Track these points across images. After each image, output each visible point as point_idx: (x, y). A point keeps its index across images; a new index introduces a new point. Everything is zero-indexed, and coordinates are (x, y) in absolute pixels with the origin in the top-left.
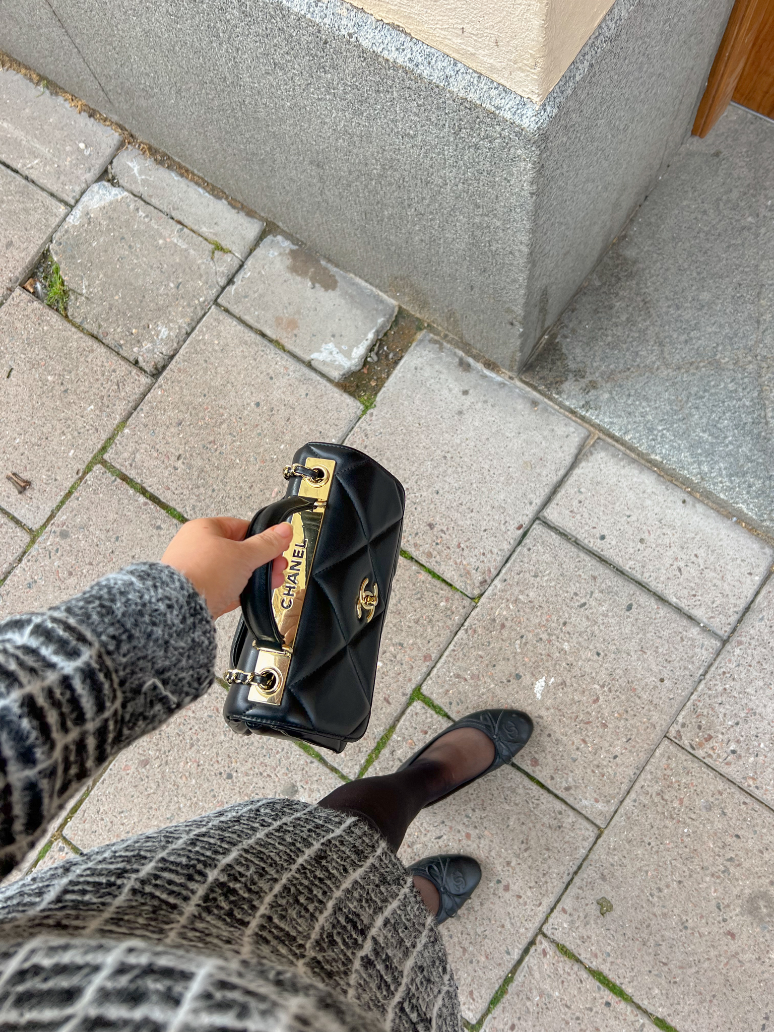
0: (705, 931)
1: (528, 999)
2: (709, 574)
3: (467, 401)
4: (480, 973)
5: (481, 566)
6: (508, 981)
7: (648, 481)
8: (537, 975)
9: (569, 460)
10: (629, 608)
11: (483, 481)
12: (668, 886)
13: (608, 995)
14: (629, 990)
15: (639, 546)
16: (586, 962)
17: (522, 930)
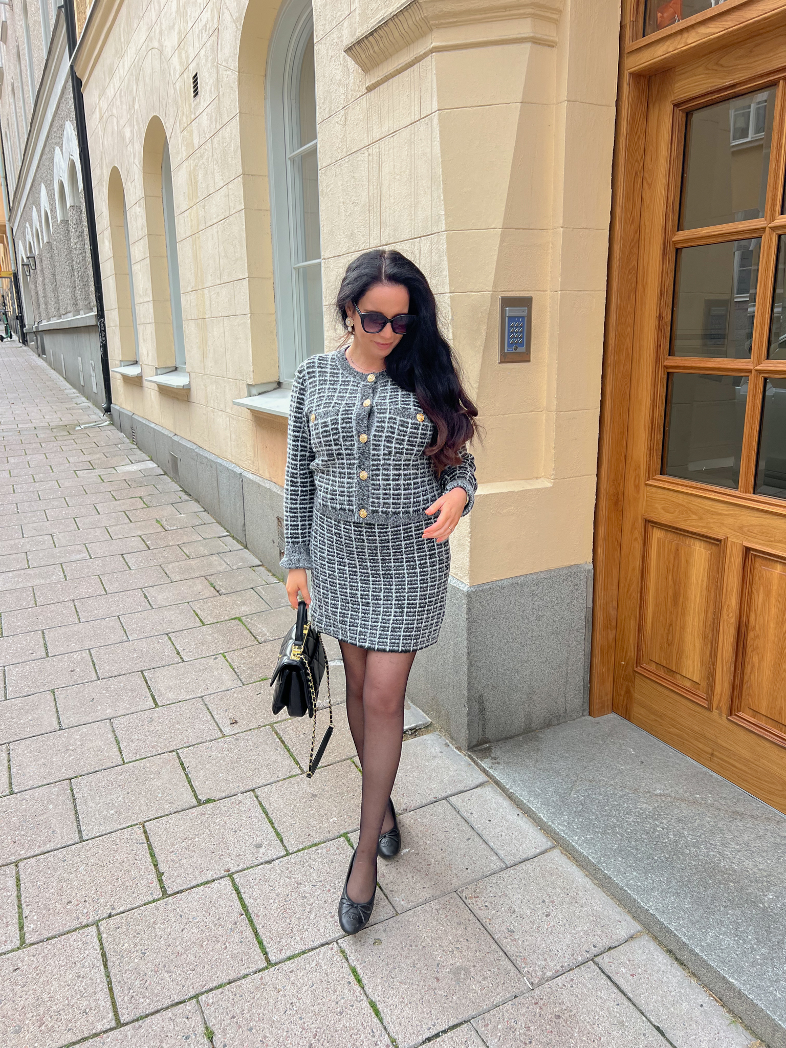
0: (424, 972)
1: (309, 963)
2: (514, 841)
3: (440, 755)
4: (293, 944)
5: (408, 803)
6: (304, 952)
7: (506, 803)
8: (321, 956)
9: (473, 785)
10: (468, 839)
11: (430, 779)
12: (416, 946)
13: (352, 978)
14: (365, 981)
15: (487, 822)
16: (351, 961)
17: (327, 935)
